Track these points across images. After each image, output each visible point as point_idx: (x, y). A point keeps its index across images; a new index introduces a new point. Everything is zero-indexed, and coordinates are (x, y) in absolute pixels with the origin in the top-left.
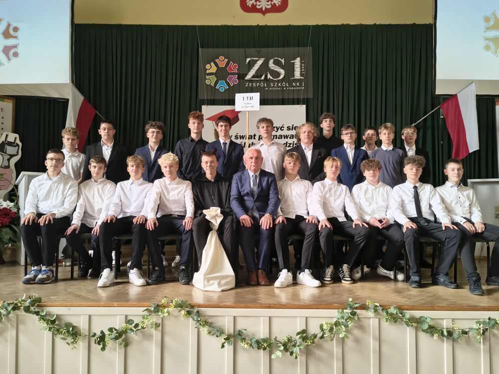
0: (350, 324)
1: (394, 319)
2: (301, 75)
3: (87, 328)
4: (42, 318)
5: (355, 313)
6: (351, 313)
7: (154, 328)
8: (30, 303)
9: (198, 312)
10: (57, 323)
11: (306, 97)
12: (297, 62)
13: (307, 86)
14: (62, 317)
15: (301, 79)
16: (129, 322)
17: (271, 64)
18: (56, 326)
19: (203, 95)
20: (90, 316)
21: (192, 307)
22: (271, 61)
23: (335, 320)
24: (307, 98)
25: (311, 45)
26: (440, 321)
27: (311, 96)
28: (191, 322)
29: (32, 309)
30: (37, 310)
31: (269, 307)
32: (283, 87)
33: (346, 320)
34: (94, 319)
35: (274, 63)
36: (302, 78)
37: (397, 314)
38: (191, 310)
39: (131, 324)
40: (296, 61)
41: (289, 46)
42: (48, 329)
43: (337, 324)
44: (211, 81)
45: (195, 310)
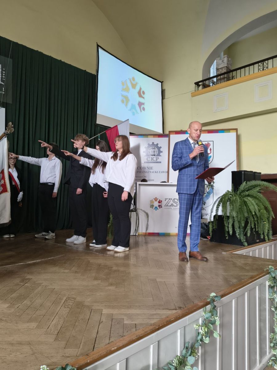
13: (6, 91)
24: (6, 103)
25: (12, 57)
27: (10, 101)
36: (2, 83)
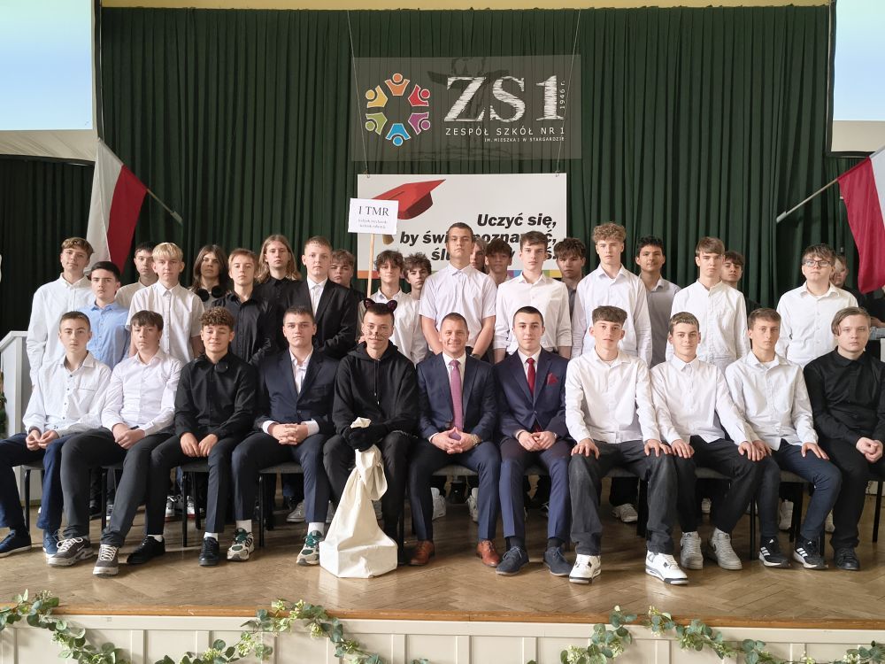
0: (616, 653)
1: (696, 643)
2: (558, 112)
3: (141, 653)
4: (62, 636)
5: (626, 632)
6: (618, 632)
7: (261, 656)
8: (37, 608)
9: (340, 626)
10: (87, 643)
11: (567, 157)
12: (551, 85)
13: (569, 135)
14: (96, 634)
15: (557, 120)
16: (217, 644)
17: (498, 89)
18: (85, 650)
19: (359, 152)
20: (146, 632)
21: (330, 616)
22: (498, 83)
23: (589, 643)
24: (570, 160)
25: (579, 51)
26: (782, 647)
28: (328, 646)
29: (42, 619)
30: (51, 621)
31: (470, 619)
32: (521, 137)
33: (609, 644)
34: (152, 637)
35: (504, 87)
37: (702, 633)
38: (329, 622)
39: (221, 649)
40: (547, 83)
41: (534, 52)
42: (72, 655)
43: (592, 651)
44: (375, 123)
45: (335, 624)
